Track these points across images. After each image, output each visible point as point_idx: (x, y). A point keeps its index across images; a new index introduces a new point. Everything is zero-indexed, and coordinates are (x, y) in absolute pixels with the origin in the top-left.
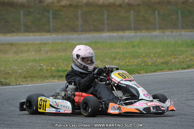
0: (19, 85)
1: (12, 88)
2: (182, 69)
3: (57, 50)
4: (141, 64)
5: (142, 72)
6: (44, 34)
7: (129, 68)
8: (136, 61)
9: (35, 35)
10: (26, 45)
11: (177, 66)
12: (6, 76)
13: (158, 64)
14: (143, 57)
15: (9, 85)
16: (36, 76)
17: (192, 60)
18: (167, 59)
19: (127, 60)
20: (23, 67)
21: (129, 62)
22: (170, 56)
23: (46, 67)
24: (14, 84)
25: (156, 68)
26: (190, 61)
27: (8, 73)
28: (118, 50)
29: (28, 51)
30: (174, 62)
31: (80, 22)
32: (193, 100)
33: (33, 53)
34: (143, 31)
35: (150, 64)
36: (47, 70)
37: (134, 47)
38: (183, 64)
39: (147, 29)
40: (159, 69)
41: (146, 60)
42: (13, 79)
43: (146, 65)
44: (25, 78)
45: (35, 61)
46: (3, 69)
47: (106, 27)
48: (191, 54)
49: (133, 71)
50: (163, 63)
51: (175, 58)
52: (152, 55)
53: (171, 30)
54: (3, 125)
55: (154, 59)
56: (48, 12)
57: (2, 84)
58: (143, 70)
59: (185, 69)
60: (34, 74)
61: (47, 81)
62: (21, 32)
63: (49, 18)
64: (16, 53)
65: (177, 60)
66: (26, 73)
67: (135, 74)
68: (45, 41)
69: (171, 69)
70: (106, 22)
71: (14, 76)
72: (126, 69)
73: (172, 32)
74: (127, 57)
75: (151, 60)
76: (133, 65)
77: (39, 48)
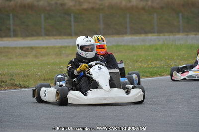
4: (163, 66)
5: (165, 74)
6: (64, 37)
7: (151, 70)
8: (158, 64)
9: (56, 39)
10: (47, 48)
12: (25, 79)
14: (166, 59)
15: (28, 87)
18: (190, 61)
19: (149, 62)
20: (43, 70)
21: (152, 65)
24: (33, 86)
27: (28, 76)
28: (140, 53)
29: (48, 54)
31: (102, 26)
33: (53, 56)
34: (166, 34)
35: (172, 66)
37: (156, 49)
39: (171, 32)
41: (168, 62)
42: (32, 82)
43: (169, 67)
44: (45, 80)
45: (54, 64)
46: (22, 72)
47: (129, 30)
49: (156, 73)
52: (175, 58)
53: (195, 33)
55: (177, 61)
56: (69, 15)
57: (21, 87)
58: (166, 72)
62: (41, 35)
63: (70, 21)
64: (36, 56)
67: (157, 76)
68: (66, 44)
70: (128, 25)
71: (33, 79)
72: (148, 72)
73: (196, 35)
74: (150, 59)
75: (175, 62)
76: (155, 67)
77: (59, 51)
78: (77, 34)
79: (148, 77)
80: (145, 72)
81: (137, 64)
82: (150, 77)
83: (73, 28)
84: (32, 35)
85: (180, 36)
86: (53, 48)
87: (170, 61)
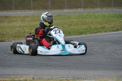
0: (11, 41)
1: (6, 44)
2: (113, 31)
3: (35, 20)
4: (87, 28)
5: (88, 33)
6: (27, 10)
7: (80, 31)
8: (84, 27)
9: (21, 11)
10: (16, 17)
11: (110, 30)
12: (2, 36)
13: (98, 28)
14: (89, 24)
15: (4, 41)
16: (21, 36)
18: (103, 25)
19: (79, 26)
20: (13, 31)
21: (80, 27)
22: (106, 23)
23: (28, 30)
24: (7, 41)
25: (96, 31)
26: (118, 27)
27: (4, 34)
28: (73, 20)
29: (17, 21)
30: (108, 27)
31: (50, 3)
33: (20, 22)
34: (89, 9)
35: (93, 28)
36: (28, 32)
37: (83, 18)
38: (113, 28)
39: (92, 7)
40: (99, 32)
41: (90, 26)
42: (6, 38)
43: (91, 29)
44: (14, 37)
45: (20, 27)
47: (66, 6)
48: (119, 22)
49: (82, 33)
50: (101, 28)
51: (109, 25)
52: (95, 23)
55: (96, 25)
59: (115, 31)
60: (20, 35)
62: (12, 9)
63: (30, 1)
64: (9, 22)
65: (110, 26)
66: (14, 34)
67: (83, 35)
68: (27, 15)
69: (106, 32)
70: (66, 3)
71: (7, 36)
72: (78, 32)
73: (107, 9)
74: (79, 24)
75: (94, 26)
76: (82, 29)
77: (23, 19)
78: (34, 9)
79: (77, 35)
80: (76, 32)
81: (71, 27)
82: (79, 35)
83: (32, 5)
84: (7, 9)
85: (98, 9)
86: (20, 17)
87: (91, 25)
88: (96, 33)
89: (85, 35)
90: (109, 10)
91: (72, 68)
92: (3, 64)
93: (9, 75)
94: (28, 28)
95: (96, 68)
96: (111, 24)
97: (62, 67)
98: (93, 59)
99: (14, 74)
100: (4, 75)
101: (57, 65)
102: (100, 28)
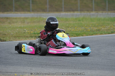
0: (11, 41)
2: (108, 33)
3: (34, 22)
4: (84, 30)
5: (85, 35)
6: (26, 12)
7: (77, 32)
8: (81, 29)
9: (21, 13)
10: (16, 18)
11: (105, 32)
12: (4, 36)
13: (94, 31)
14: (85, 26)
15: (5, 41)
16: (22, 36)
17: (114, 28)
18: (99, 28)
19: (76, 28)
20: (14, 31)
22: (101, 26)
23: (28, 31)
24: (8, 41)
25: (92, 33)
26: (113, 29)
27: (5, 34)
28: (70, 22)
29: (17, 22)
31: (48, 6)
32: (114, 51)
33: (20, 23)
34: (85, 12)
35: (89, 30)
36: (28, 33)
37: (80, 21)
38: (109, 31)
40: (95, 34)
42: (8, 38)
43: (87, 31)
44: (15, 37)
45: (21, 28)
46: (2, 32)
47: (63, 9)
49: (79, 34)
50: (97, 30)
51: (104, 27)
52: (90, 26)
54: (2, 64)
55: (92, 28)
57: (2, 41)
58: (85, 34)
59: (110, 33)
60: (20, 35)
61: (28, 39)
62: (13, 11)
63: (29, 3)
64: (10, 23)
65: (105, 29)
66: (15, 34)
67: (80, 36)
68: (27, 17)
69: (102, 34)
70: (63, 6)
71: (8, 36)
72: (75, 33)
73: (102, 12)
74: (76, 26)
75: (90, 28)
76: (79, 31)
77: (23, 20)
78: (33, 11)
79: (74, 36)
80: (73, 34)
81: (68, 29)
82: (76, 37)
83: (31, 7)
84: (8, 11)
85: (93, 13)
86: (20, 18)
87: (87, 28)
88: (92, 35)
89: (81, 37)
90: (104, 13)
91: (70, 67)
92: (5, 62)
93: (11, 73)
94: (28, 29)
95: (93, 68)
96: (107, 26)
97: (61, 66)
98: (90, 59)
99: (16, 72)
100: (7, 72)
101: (56, 64)
102: (95, 30)
